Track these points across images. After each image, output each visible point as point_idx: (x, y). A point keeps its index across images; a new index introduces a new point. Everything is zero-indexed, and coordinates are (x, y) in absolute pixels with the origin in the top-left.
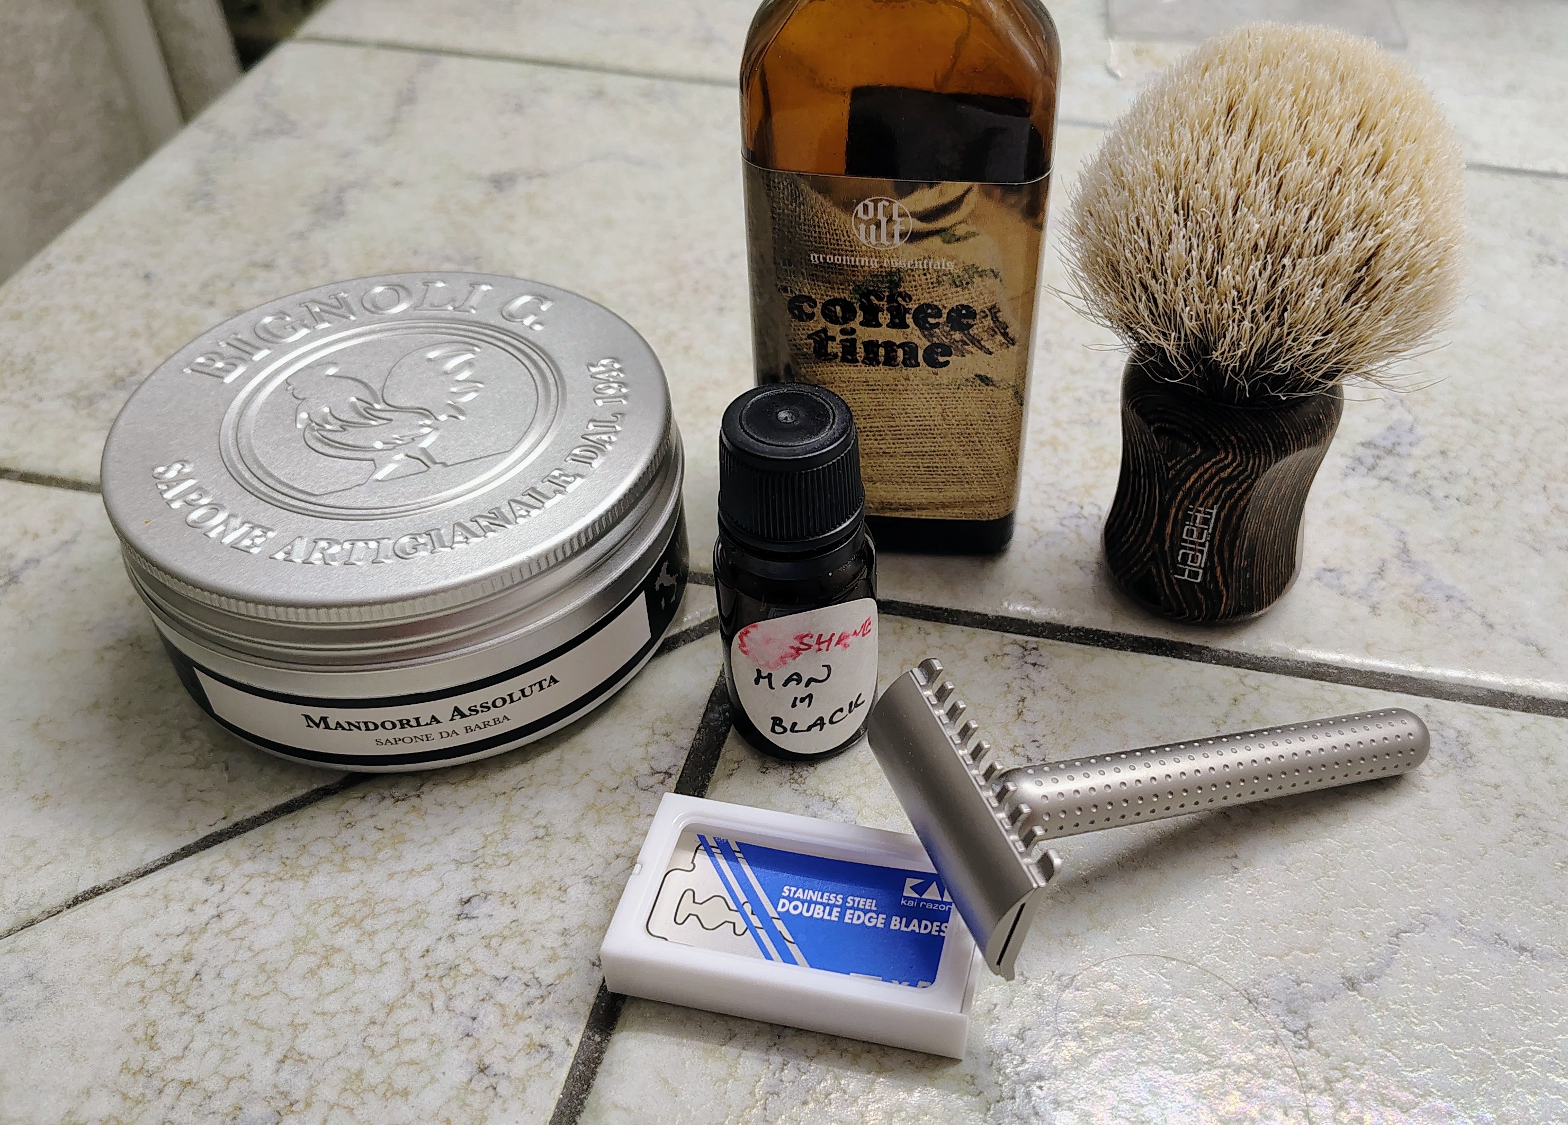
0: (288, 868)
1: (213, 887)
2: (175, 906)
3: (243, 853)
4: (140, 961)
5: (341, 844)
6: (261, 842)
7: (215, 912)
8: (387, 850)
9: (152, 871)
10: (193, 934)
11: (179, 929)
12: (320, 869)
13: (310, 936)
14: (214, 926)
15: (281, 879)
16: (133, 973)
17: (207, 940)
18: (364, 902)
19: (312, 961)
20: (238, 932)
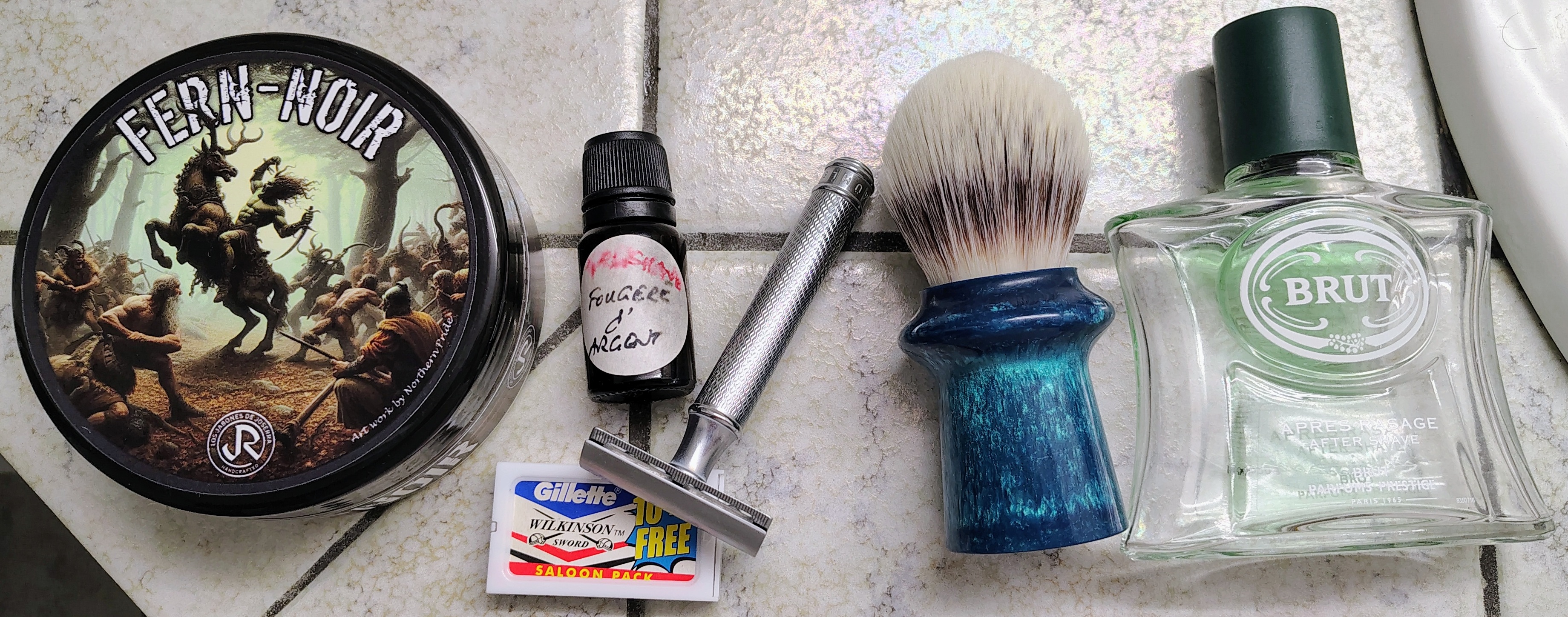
0: (397, 566)
1: (356, 590)
3: (363, 561)
5: (425, 540)
6: (370, 548)
8: (456, 537)
9: (308, 583)
12: (419, 562)
15: (397, 575)
18: (457, 580)
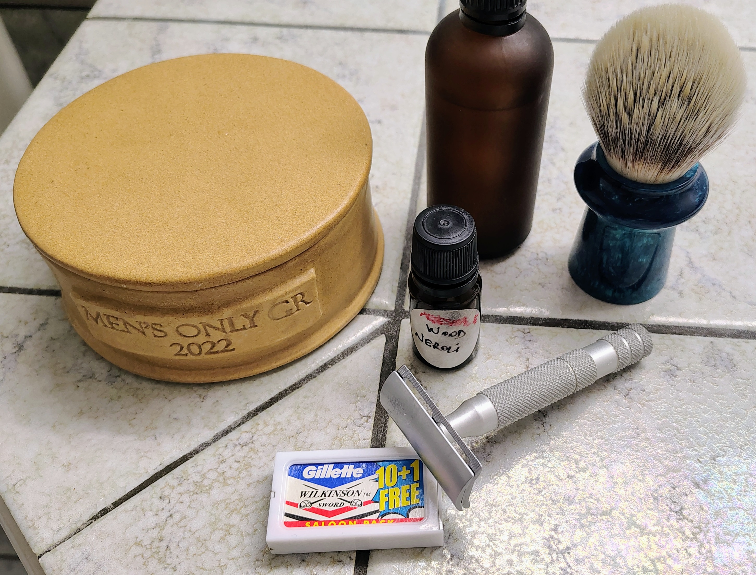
0: (198, 488)
1: (164, 501)
2: (148, 514)
4: (138, 544)
6: (183, 476)
7: (168, 514)
8: (244, 472)
10: (160, 527)
11: (153, 525)
12: (214, 486)
13: (217, 521)
14: (170, 521)
15: (196, 494)
16: (136, 550)
17: (168, 530)
18: (239, 500)
19: (221, 533)
20: (182, 523)
